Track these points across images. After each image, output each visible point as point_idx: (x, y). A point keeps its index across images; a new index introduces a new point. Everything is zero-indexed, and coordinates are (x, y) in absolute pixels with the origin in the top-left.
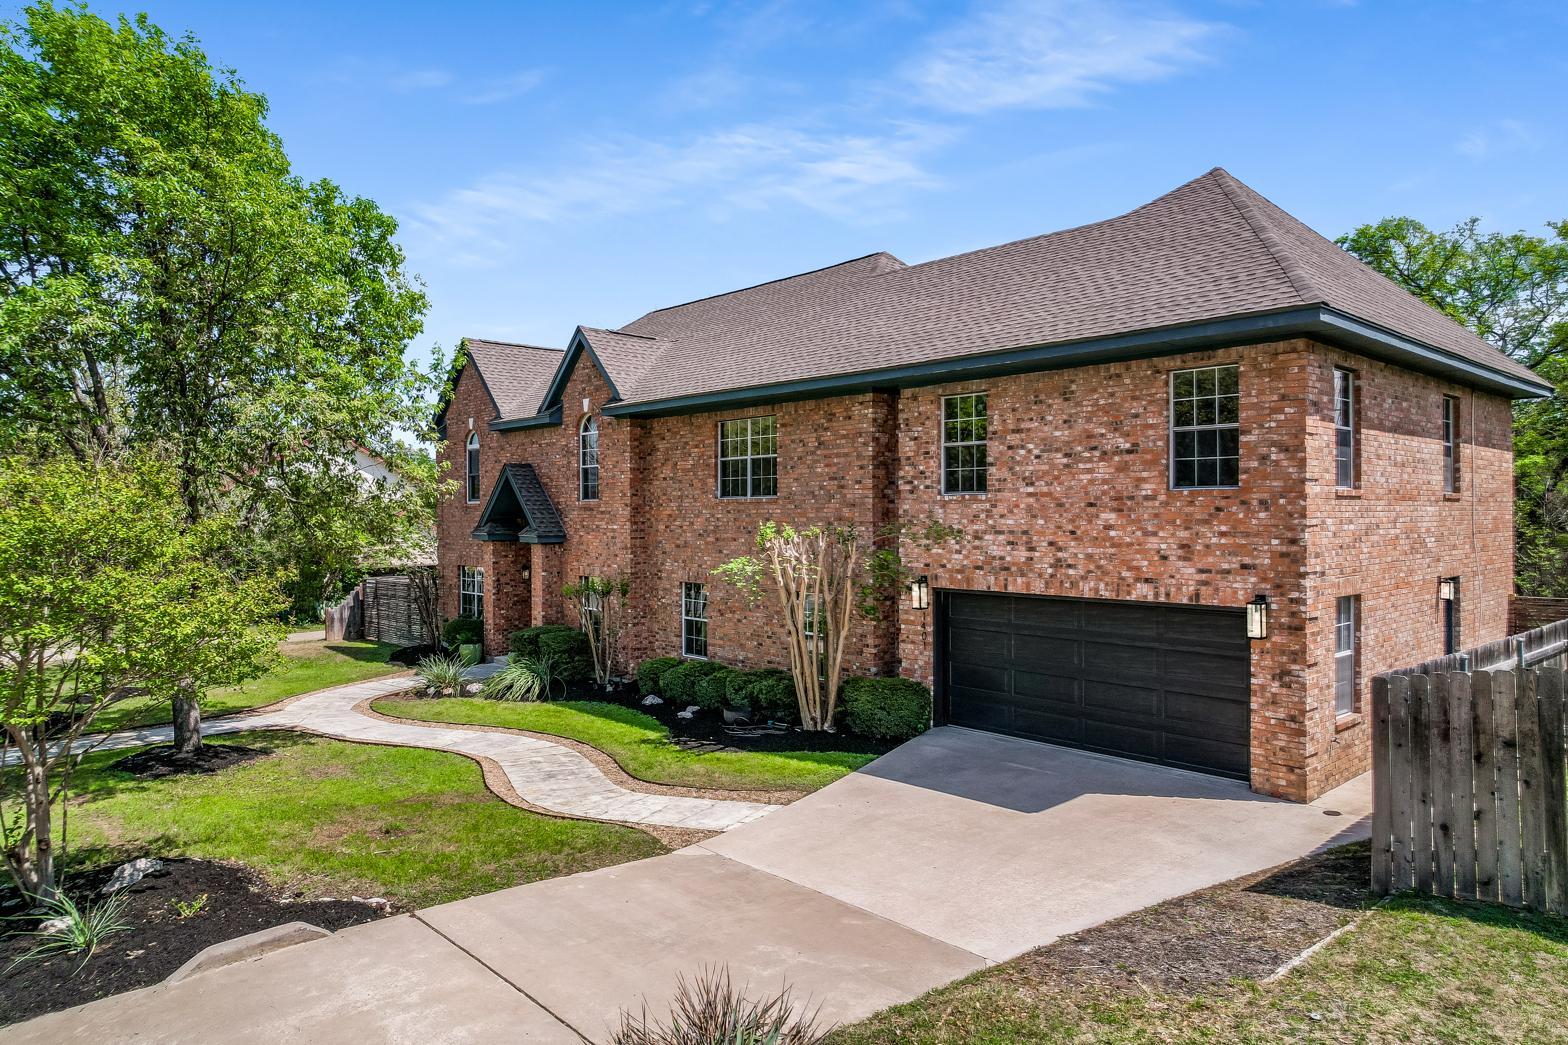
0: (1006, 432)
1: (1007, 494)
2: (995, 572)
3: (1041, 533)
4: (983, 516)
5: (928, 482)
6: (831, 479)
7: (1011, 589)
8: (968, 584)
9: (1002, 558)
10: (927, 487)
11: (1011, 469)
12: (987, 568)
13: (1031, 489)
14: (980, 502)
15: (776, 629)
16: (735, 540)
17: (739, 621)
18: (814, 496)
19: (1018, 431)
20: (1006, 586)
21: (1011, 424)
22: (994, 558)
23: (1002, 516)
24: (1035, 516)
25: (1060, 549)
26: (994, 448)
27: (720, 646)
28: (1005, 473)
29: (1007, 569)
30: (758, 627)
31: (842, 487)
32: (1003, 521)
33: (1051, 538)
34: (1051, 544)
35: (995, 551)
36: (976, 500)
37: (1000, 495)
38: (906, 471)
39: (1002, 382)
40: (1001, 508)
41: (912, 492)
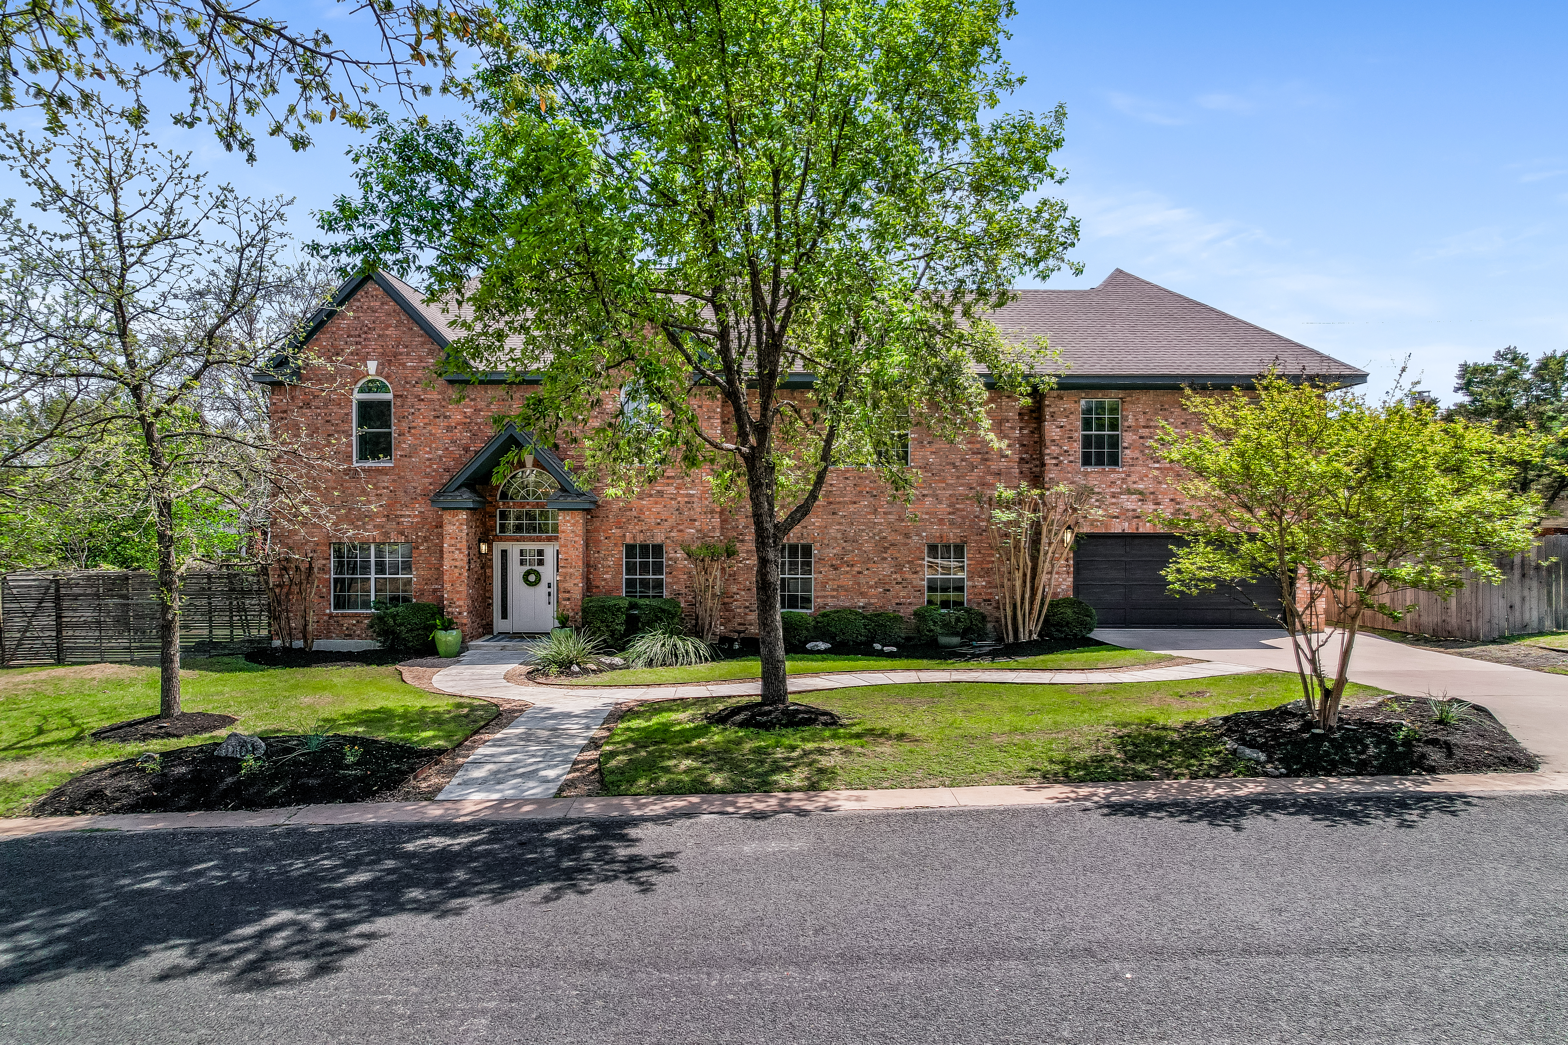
0: (1139, 427)
1: (1139, 468)
2: (1127, 519)
3: (1164, 494)
4: (1119, 482)
5: (1071, 458)
6: (973, 453)
7: (1141, 530)
8: (1106, 528)
9: (1134, 510)
10: (1071, 462)
11: (1142, 451)
12: (1123, 517)
13: (1157, 465)
14: (1116, 474)
15: (908, 576)
16: (855, 503)
17: (859, 573)
18: (955, 467)
19: (1147, 427)
20: (1137, 529)
21: (1142, 421)
22: (1128, 510)
23: (1134, 483)
24: (1160, 483)
25: (1178, 503)
26: (1128, 438)
27: (833, 597)
28: (1137, 454)
29: (1138, 517)
30: (885, 576)
31: (986, 460)
32: (1135, 486)
33: (1172, 496)
34: (1172, 500)
35: (1130, 506)
36: (1114, 471)
37: (1133, 469)
38: (1053, 450)
39: (1136, 394)
40: (1134, 478)
41: (1056, 465)
